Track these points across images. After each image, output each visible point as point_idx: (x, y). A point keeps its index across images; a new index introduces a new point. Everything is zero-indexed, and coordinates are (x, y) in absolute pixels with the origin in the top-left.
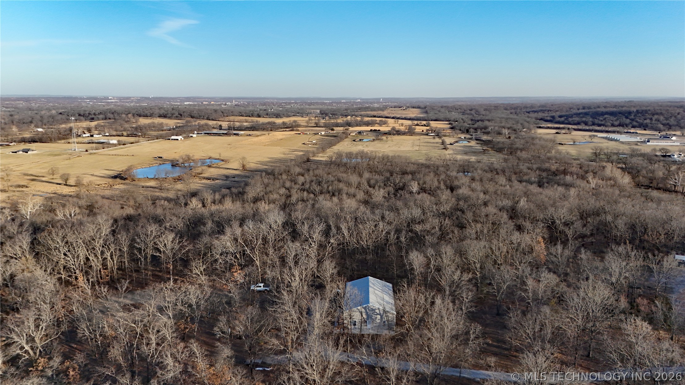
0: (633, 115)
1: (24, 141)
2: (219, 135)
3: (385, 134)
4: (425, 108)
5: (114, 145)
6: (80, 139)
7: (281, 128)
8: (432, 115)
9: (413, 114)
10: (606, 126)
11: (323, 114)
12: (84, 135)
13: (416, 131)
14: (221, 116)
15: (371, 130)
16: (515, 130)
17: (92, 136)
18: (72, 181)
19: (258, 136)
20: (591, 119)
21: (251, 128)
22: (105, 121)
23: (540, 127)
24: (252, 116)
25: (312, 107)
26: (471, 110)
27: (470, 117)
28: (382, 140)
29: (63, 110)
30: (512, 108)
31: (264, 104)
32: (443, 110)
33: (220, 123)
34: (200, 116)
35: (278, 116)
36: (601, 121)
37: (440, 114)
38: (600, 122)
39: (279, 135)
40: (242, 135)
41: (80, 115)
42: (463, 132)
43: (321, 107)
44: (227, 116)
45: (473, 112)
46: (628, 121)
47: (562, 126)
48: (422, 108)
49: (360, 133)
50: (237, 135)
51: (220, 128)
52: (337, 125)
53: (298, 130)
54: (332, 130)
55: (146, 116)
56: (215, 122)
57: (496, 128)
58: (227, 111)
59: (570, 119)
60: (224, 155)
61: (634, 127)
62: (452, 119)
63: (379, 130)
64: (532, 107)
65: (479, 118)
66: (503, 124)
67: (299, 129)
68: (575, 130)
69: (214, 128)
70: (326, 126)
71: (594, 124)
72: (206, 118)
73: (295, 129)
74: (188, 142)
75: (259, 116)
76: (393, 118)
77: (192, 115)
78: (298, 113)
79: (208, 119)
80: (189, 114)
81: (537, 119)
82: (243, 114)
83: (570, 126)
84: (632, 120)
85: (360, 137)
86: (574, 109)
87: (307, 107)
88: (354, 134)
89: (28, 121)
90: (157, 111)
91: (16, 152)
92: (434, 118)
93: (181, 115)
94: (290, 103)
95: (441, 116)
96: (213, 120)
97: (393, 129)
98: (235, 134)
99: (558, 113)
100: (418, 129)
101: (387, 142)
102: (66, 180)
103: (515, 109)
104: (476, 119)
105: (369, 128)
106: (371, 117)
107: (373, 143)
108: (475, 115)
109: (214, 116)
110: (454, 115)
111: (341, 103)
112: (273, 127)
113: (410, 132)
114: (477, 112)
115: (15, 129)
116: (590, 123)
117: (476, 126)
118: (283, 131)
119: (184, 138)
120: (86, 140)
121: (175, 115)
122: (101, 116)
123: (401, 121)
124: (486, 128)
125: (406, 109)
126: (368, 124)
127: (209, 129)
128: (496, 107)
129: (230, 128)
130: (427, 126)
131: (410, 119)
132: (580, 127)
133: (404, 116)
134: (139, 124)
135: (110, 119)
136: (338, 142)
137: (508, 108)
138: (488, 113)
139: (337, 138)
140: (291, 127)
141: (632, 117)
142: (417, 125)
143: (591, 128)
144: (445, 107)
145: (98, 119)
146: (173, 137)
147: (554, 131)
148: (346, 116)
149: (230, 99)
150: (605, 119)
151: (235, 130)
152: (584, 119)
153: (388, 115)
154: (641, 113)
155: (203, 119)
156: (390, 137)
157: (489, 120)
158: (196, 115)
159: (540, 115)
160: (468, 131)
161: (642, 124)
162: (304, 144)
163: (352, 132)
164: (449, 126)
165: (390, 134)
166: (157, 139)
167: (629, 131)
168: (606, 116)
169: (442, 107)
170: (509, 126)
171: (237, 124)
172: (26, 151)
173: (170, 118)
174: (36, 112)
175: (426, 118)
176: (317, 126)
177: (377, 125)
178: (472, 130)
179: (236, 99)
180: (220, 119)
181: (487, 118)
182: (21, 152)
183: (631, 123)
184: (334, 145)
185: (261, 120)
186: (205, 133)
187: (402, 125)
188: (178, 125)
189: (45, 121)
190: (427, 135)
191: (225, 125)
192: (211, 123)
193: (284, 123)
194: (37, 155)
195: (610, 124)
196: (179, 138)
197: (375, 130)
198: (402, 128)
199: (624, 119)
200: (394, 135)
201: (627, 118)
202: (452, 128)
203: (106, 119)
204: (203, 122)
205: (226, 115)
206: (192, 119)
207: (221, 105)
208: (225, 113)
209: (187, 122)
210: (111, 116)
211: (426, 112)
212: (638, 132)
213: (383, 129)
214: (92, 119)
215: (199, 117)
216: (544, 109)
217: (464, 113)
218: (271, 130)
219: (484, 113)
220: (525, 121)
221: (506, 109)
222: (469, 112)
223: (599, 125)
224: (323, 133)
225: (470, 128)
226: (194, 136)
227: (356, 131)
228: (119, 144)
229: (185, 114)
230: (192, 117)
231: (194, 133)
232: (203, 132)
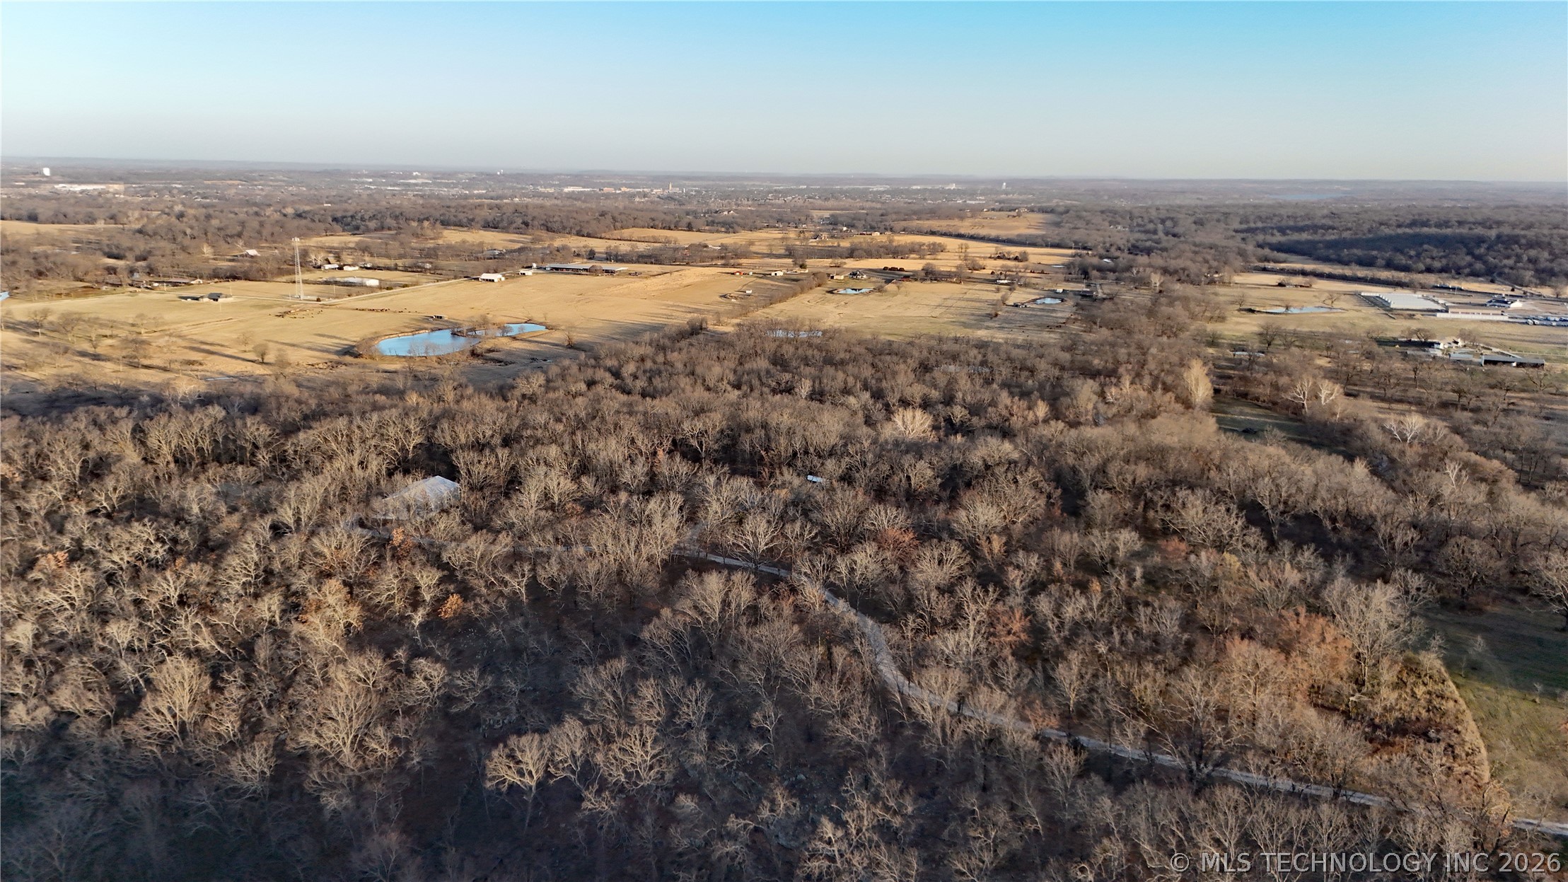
1: (217, 275)
2: (576, 272)
5: (372, 289)
6: (316, 276)
12: (327, 267)
17: (341, 268)
18: (270, 358)
19: (650, 277)
21: (649, 257)
22: (378, 234)
24: (676, 226)
29: (307, 208)
34: (564, 228)
39: (692, 274)
40: (621, 274)
41: (335, 219)
43: (849, 203)
44: (622, 228)
48: (1059, 214)
49: (854, 274)
50: (611, 273)
51: (590, 256)
53: (740, 265)
54: (803, 266)
55: (459, 225)
58: (623, 217)
63: (902, 269)
67: (743, 261)
69: (577, 255)
72: (574, 231)
73: (732, 261)
74: (512, 286)
77: (549, 225)
79: (579, 234)
82: (657, 223)
85: (853, 283)
87: (820, 202)
88: (843, 277)
89: (235, 232)
90: (485, 214)
91: (197, 299)
92: (1055, 241)
93: (527, 224)
96: (585, 236)
98: (607, 271)
102: (263, 355)
105: (884, 264)
106: (926, 234)
108: (1159, 235)
109: (593, 227)
115: (207, 250)
119: (508, 277)
120: (325, 277)
121: (514, 225)
122: (372, 224)
125: (1020, 215)
127: (565, 260)
130: (1020, 261)
134: (440, 242)
135: (389, 229)
142: (1002, 257)
145: (368, 230)
146: (485, 276)
148: (874, 231)
155: (568, 234)
158: (555, 226)
166: (455, 278)
169: (1103, 212)
172: (215, 298)
173: (505, 230)
174: (255, 209)
177: (914, 256)
182: (206, 300)
185: (684, 238)
186: (553, 268)
188: (514, 246)
189: (266, 233)
192: (578, 244)
194: (233, 305)
196: (496, 277)
197: (892, 269)
203: (382, 228)
204: (562, 242)
205: (618, 225)
206: (545, 235)
208: (618, 222)
209: (532, 241)
210: (393, 223)
212: (1468, 287)
213: (912, 269)
214: (355, 230)
215: (563, 230)
218: (688, 264)
224: (781, 273)
226: (529, 273)
228: (380, 288)
229: (538, 222)
230: (549, 229)
231: (530, 267)
232: (549, 266)
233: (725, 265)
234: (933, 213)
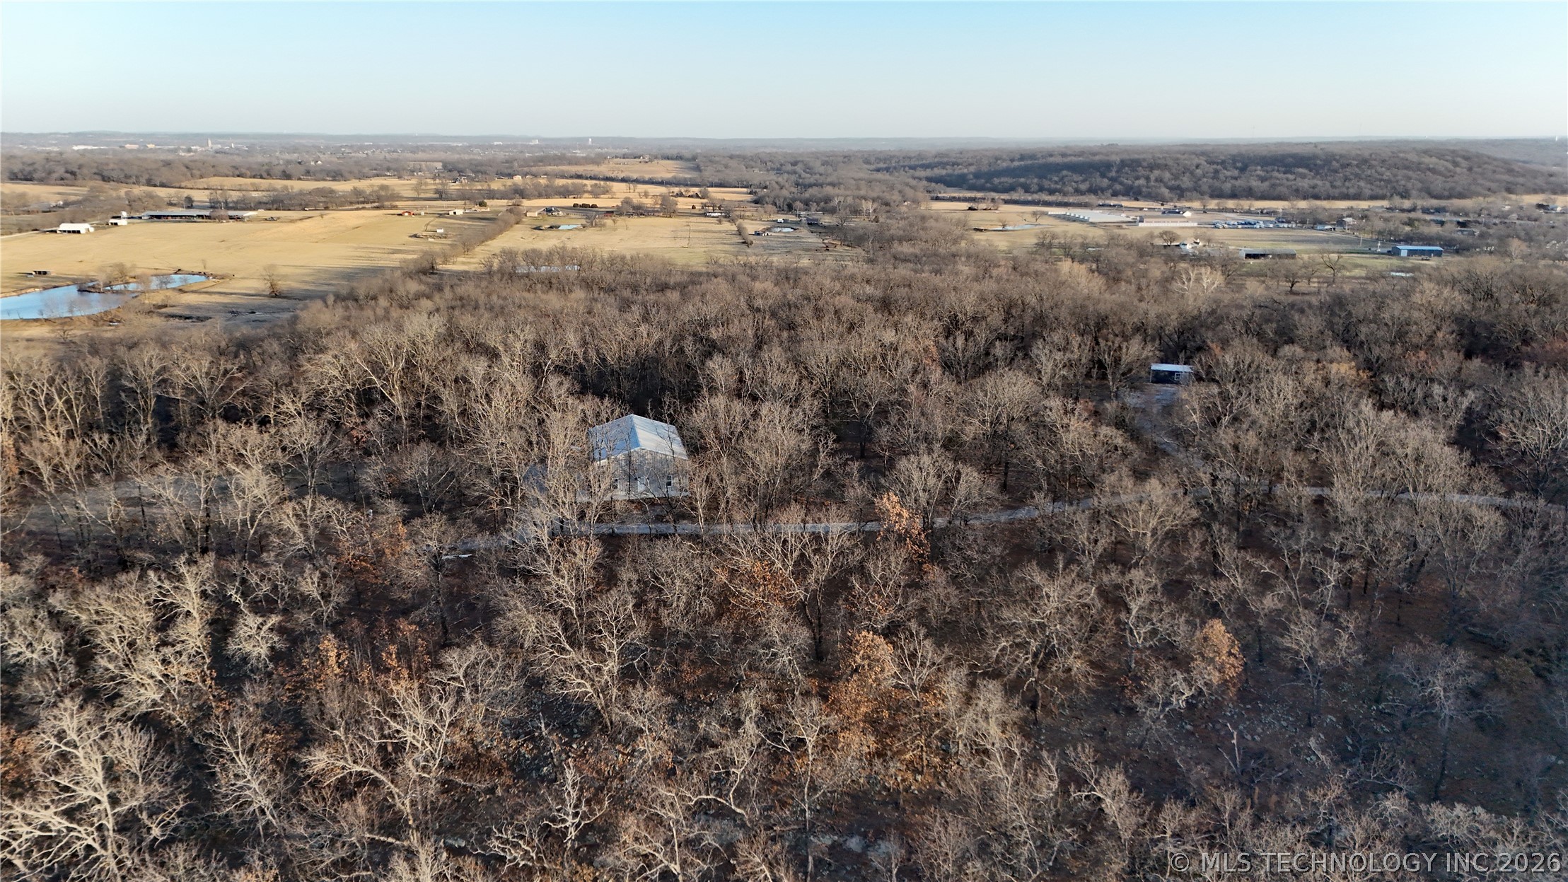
0: (1115, 169)
2: (188, 219)
3: (609, 213)
4: (694, 158)
7: (351, 203)
8: (709, 174)
9: (669, 171)
10: (1065, 194)
11: (453, 170)
13: (679, 206)
14: (184, 175)
15: (575, 205)
16: (887, 204)
19: (292, 221)
20: (1036, 180)
21: (273, 202)
23: (937, 199)
24: (269, 175)
25: (420, 155)
26: (795, 164)
27: (793, 178)
28: (604, 225)
30: (879, 160)
31: (295, 150)
32: (733, 163)
33: (186, 193)
34: (127, 177)
35: (337, 176)
36: (1056, 183)
37: (728, 171)
38: (1053, 186)
39: (349, 218)
40: (251, 220)
42: (780, 210)
43: (443, 156)
44: (201, 177)
45: (799, 168)
46: (1105, 182)
47: (979, 195)
48: (688, 160)
49: (549, 210)
50: (238, 219)
51: (190, 203)
52: (492, 195)
53: (395, 207)
54: (482, 204)
56: (172, 191)
57: (850, 200)
58: (197, 166)
59: (996, 181)
60: (214, 265)
61: (1115, 194)
62: (756, 182)
63: (594, 206)
64: (920, 156)
65: (812, 180)
66: (862, 193)
67: (397, 203)
68: (1007, 202)
69: (171, 204)
70: (464, 196)
71: (1041, 189)
72: (143, 180)
73: (386, 203)
74: (109, 236)
75: (287, 176)
76: (623, 180)
77: (105, 173)
78: (388, 170)
79: (150, 183)
80: (95, 170)
81: (929, 180)
82: (244, 171)
83: (996, 195)
84: (1113, 180)
85: (552, 221)
86: (1004, 160)
87: (409, 155)
88: (536, 214)
92: (716, 180)
93: (73, 173)
94: (362, 148)
95: (732, 176)
96: (163, 185)
97: (627, 202)
98: (231, 218)
99: (972, 169)
100: (683, 204)
101: (615, 229)
103: (885, 160)
104: (807, 181)
105: (570, 202)
106: (571, 177)
107: (583, 233)
108: (804, 175)
109: (165, 175)
110: (757, 175)
111: (492, 147)
112: (328, 202)
113: (667, 209)
114: (808, 169)
116: (1034, 187)
117: (807, 195)
118: (357, 209)
119: (97, 228)
121: (55, 176)
123: (641, 188)
124: (828, 200)
125: (651, 160)
126: (565, 193)
127: (158, 207)
128: (847, 158)
129: (214, 205)
130: (702, 198)
131: (661, 183)
132: (1015, 196)
133: (647, 177)
136: (501, 232)
137: (873, 159)
138: (830, 169)
139: (496, 225)
140: (379, 201)
141: (1113, 174)
142: (681, 195)
143: (1036, 197)
144: (738, 156)
146: (65, 227)
147: (965, 205)
148: (511, 176)
149: (201, 138)
150: (1062, 179)
151: (228, 208)
152: (1022, 180)
153: (610, 174)
154: (1129, 166)
155: (137, 183)
156: (621, 221)
157: (833, 185)
158: (114, 174)
159: (938, 172)
160: (790, 208)
161: (1131, 187)
162: (415, 236)
163: (530, 209)
164: (749, 197)
165: (621, 215)
166: (20, 231)
167: (1107, 202)
168: (1065, 173)
169: (731, 157)
170: (875, 195)
171: (235, 196)
173: (42, 181)
175: (699, 181)
176: (441, 198)
177: (586, 195)
178: (798, 204)
179: (216, 137)
180: (183, 184)
181: (829, 180)
183: (1110, 187)
184: (491, 238)
185: (296, 186)
186: (152, 217)
187: (646, 195)
188: (73, 198)
190: (705, 215)
191: (200, 196)
192: (162, 192)
193: (357, 192)
195: (1071, 189)
196: (82, 227)
197: (584, 206)
198: (648, 202)
199: (1099, 179)
200: (629, 215)
201: (1103, 176)
202: (756, 202)
204: (138, 190)
205: (196, 174)
206: (106, 186)
207: (175, 151)
208: (195, 169)
209: (92, 189)
211: (698, 169)
212: (1124, 204)
213: (603, 202)
215: (126, 179)
216: (945, 160)
217: (779, 171)
218: (326, 208)
219: (822, 169)
220: (907, 185)
221: (867, 162)
222: (789, 168)
223: (1052, 192)
224: (460, 212)
225: (795, 200)
226: (121, 222)
227: (539, 208)
229: (85, 171)
230: (106, 179)
231: (119, 217)
232: (145, 214)
233: (377, 208)
234: (561, 159)
